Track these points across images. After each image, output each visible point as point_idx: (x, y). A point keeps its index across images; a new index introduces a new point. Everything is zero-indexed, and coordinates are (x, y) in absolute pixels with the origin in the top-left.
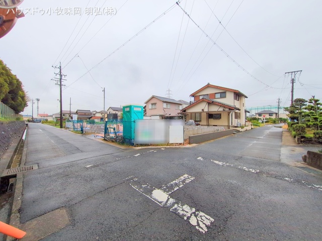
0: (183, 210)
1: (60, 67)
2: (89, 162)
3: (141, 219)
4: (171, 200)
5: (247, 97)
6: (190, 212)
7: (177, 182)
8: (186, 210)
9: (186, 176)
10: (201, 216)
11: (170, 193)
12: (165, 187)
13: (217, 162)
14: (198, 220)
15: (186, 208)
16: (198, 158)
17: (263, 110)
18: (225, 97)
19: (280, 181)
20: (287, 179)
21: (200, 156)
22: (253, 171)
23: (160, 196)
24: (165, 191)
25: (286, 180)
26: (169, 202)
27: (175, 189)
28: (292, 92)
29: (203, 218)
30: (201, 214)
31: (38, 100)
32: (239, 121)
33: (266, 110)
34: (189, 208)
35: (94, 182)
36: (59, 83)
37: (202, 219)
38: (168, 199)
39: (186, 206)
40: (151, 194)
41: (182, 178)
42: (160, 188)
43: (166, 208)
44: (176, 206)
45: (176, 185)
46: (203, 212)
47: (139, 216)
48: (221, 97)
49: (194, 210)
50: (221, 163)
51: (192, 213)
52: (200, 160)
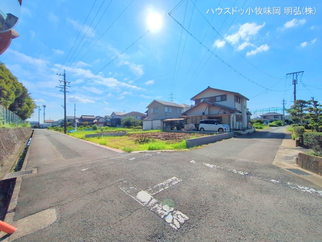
0: (162, 209)
1: (65, 74)
2: (85, 166)
3: (121, 218)
4: (154, 201)
5: (249, 100)
6: (168, 211)
7: (163, 184)
8: (165, 209)
9: (174, 178)
10: (177, 215)
11: (154, 194)
12: (151, 189)
13: (208, 165)
14: (173, 218)
15: (166, 207)
16: (191, 162)
17: (268, 112)
18: (226, 100)
19: (265, 183)
20: (273, 180)
21: (193, 160)
22: (242, 174)
23: (144, 196)
24: (149, 192)
25: (271, 182)
26: (151, 202)
27: (160, 191)
28: (295, 93)
29: (179, 216)
30: (179, 212)
31: (45, 106)
32: (241, 124)
33: (270, 112)
34: (168, 207)
35: (85, 185)
36: (63, 90)
37: (177, 217)
38: (152, 199)
39: (166, 205)
40: (137, 194)
41: (170, 180)
42: (145, 189)
43: (147, 208)
44: (157, 205)
45: (163, 186)
46: (180, 211)
47: (120, 214)
48: (222, 100)
49: (172, 209)
50: (211, 166)
51: (170, 212)
52: (192, 163)
